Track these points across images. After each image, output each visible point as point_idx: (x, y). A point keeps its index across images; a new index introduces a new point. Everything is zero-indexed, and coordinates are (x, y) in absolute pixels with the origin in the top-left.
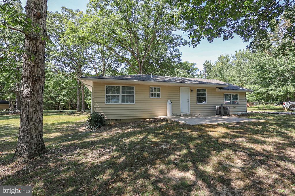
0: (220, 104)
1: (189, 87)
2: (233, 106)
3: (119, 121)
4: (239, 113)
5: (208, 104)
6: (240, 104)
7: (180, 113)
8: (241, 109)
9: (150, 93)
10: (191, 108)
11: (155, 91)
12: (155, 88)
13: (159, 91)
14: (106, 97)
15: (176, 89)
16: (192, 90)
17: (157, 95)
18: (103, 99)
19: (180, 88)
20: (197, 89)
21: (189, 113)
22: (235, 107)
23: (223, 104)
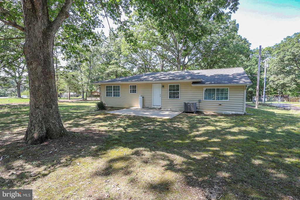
0: (198, 100)
1: (160, 83)
2: (218, 103)
3: (112, 108)
4: (228, 112)
5: (181, 99)
6: (230, 101)
7: (152, 106)
8: (233, 108)
9: (130, 89)
10: (162, 102)
11: (133, 88)
12: (133, 86)
13: (136, 88)
14: (106, 92)
15: (149, 86)
16: (163, 86)
17: (134, 91)
18: (104, 94)
19: (153, 84)
20: (169, 85)
21: (160, 107)
22: (220, 104)
23: (202, 100)
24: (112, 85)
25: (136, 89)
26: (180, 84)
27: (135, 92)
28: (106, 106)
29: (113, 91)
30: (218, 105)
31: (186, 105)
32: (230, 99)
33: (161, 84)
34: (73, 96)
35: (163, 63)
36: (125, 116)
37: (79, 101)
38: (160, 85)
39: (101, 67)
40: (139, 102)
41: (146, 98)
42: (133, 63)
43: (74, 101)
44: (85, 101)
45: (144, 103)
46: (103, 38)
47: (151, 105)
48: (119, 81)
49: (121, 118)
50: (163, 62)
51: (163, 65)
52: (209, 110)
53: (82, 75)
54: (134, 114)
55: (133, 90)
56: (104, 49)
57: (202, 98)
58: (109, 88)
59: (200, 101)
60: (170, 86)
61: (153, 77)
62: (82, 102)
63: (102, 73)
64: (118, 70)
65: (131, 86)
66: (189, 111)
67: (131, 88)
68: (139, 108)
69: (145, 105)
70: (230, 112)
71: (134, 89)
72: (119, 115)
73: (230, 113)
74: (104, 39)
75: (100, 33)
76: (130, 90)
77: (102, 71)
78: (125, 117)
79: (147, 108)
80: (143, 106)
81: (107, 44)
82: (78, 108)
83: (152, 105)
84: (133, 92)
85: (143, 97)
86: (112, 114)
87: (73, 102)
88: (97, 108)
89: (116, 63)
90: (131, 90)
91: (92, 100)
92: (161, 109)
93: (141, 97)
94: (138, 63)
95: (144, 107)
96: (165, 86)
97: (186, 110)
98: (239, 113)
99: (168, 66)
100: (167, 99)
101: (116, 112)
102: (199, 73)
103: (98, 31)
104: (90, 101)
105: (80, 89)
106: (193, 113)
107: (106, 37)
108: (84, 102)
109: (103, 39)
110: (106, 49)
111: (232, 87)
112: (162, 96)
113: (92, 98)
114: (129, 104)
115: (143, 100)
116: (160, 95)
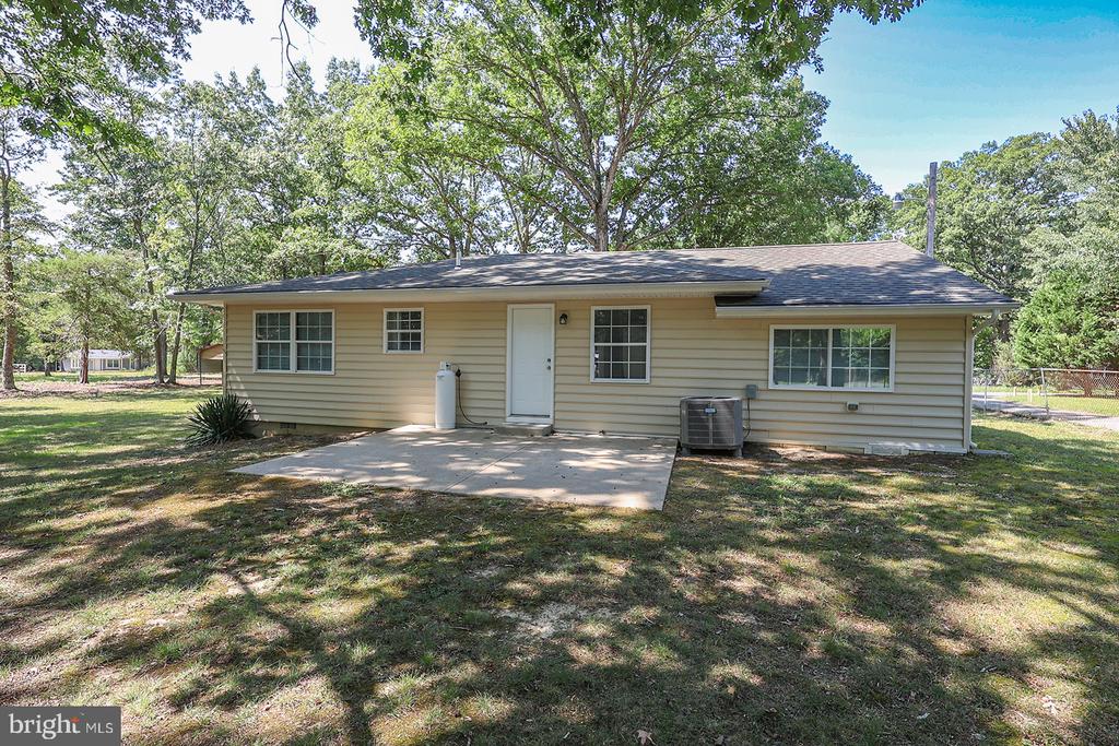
0: (742, 385)
1: (552, 302)
2: (843, 398)
3: (291, 431)
4: (889, 443)
5: (656, 382)
6: (902, 389)
7: (504, 418)
8: (916, 423)
9: (386, 332)
10: (558, 398)
11: (404, 326)
12: (404, 315)
13: (418, 326)
14: (255, 349)
15: (490, 314)
16: (564, 316)
17: (411, 342)
18: (247, 356)
19: (510, 307)
20: (594, 308)
21: (550, 421)
22: (853, 408)
23: (761, 386)
24: (288, 311)
25: (422, 331)
26: (648, 308)
27: (417, 346)
28: (256, 418)
29: (293, 342)
30: (839, 408)
31: (697, 413)
32: (903, 379)
33: (553, 306)
34: (121, 364)
35: (527, 231)
36: (357, 493)
37: (132, 389)
38: (549, 313)
39: (253, 238)
40: (437, 399)
41: (472, 377)
42: (399, 226)
43: (103, 388)
44: (166, 391)
45: (465, 403)
46: (258, 106)
47: (499, 414)
48: (329, 286)
49: (329, 515)
50: (526, 223)
51: (528, 238)
52: (798, 435)
53: (151, 268)
54: (415, 481)
55: (404, 336)
56: (263, 152)
57: (762, 375)
58: (270, 323)
59: (751, 393)
60: (602, 318)
61: (507, 271)
62: (144, 397)
63: (258, 264)
64: (329, 249)
65: (391, 315)
66: (710, 444)
67: (390, 326)
68: (437, 428)
69: (472, 412)
70: (903, 447)
71: (407, 332)
72: (316, 490)
73: (898, 451)
74: (266, 113)
75: (243, 82)
76: (386, 337)
77: (255, 254)
78: (361, 507)
79: (476, 426)
80: (457, 415)
81: (280, 134)
82: (111, 426)
83: (508, 413)
84: (404, 346)
85: (458, 374)
86: (274, 483)
87: (96, 395)
88: (205, 432)
89: (322, 220)
90: (391, 336)
91: (205, 382)
92: (552, 431)
93: (450, 375)
94: (420, 225)
95: (461, 423)
96: (572, 315)
97: (694, 440)
98: (943, 448)
99: (548, 241)
100: (584, 380)
101: (302, 463)
102: (720, 261)
103: (233, 74)
104: (189, 392)
105: (142, 333)
106: (729, 453)
107: (275, 105)
108: (155, 396)
109: (257, 112)
110: (273, 152)
111: (907, 324)
112: (557, 365)
113: (206, 376)
114: (384, 408)
115: (459, 389)
116: (549, 360)
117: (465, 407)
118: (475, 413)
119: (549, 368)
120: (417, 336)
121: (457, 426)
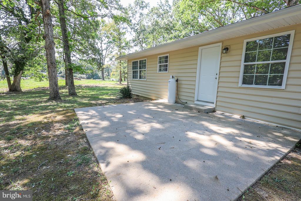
1: (221, 42)
7: (194, 101)
10: (219, 94)
11: (163, 62)
12: (164, 57)
13: (166, 61)
15: (192, 53)
16: (226, 49)
17: (165, 68)
18: (131, 75)
19: (200, 48)
20: (245, 41)
21: (214, 106)
24: (137, 61)
25: (168, 63)
26: (292, 33)
27: (166, 70)
29: (138, 70)
33: (220, 44)
38: (219, 48)
41: (183, 82)
45: (180, 93)
47: (192, 99)
55: (164, 66)
58: (135, 64)
65: (160, 58)
67: (160, 62)
69: (182, 97)
71: (165, 64)
76: (158, 66)
79: (182, 104)
80: (176, 98)
83: (196, 99)
84: (164, 70)
85: (177, 81)
90: (160, 66)
92: (214, 111)
93: (173, 81)
95: (178, 101)
96: (231, 48)
112: (219, 77)
114: (157, 93)
115: (177, 87)
116: (217, 74)
117: (180, 95)
118: (183, 98)
119: (216, 78)
120: (167, 65)
121: (176, 102)
